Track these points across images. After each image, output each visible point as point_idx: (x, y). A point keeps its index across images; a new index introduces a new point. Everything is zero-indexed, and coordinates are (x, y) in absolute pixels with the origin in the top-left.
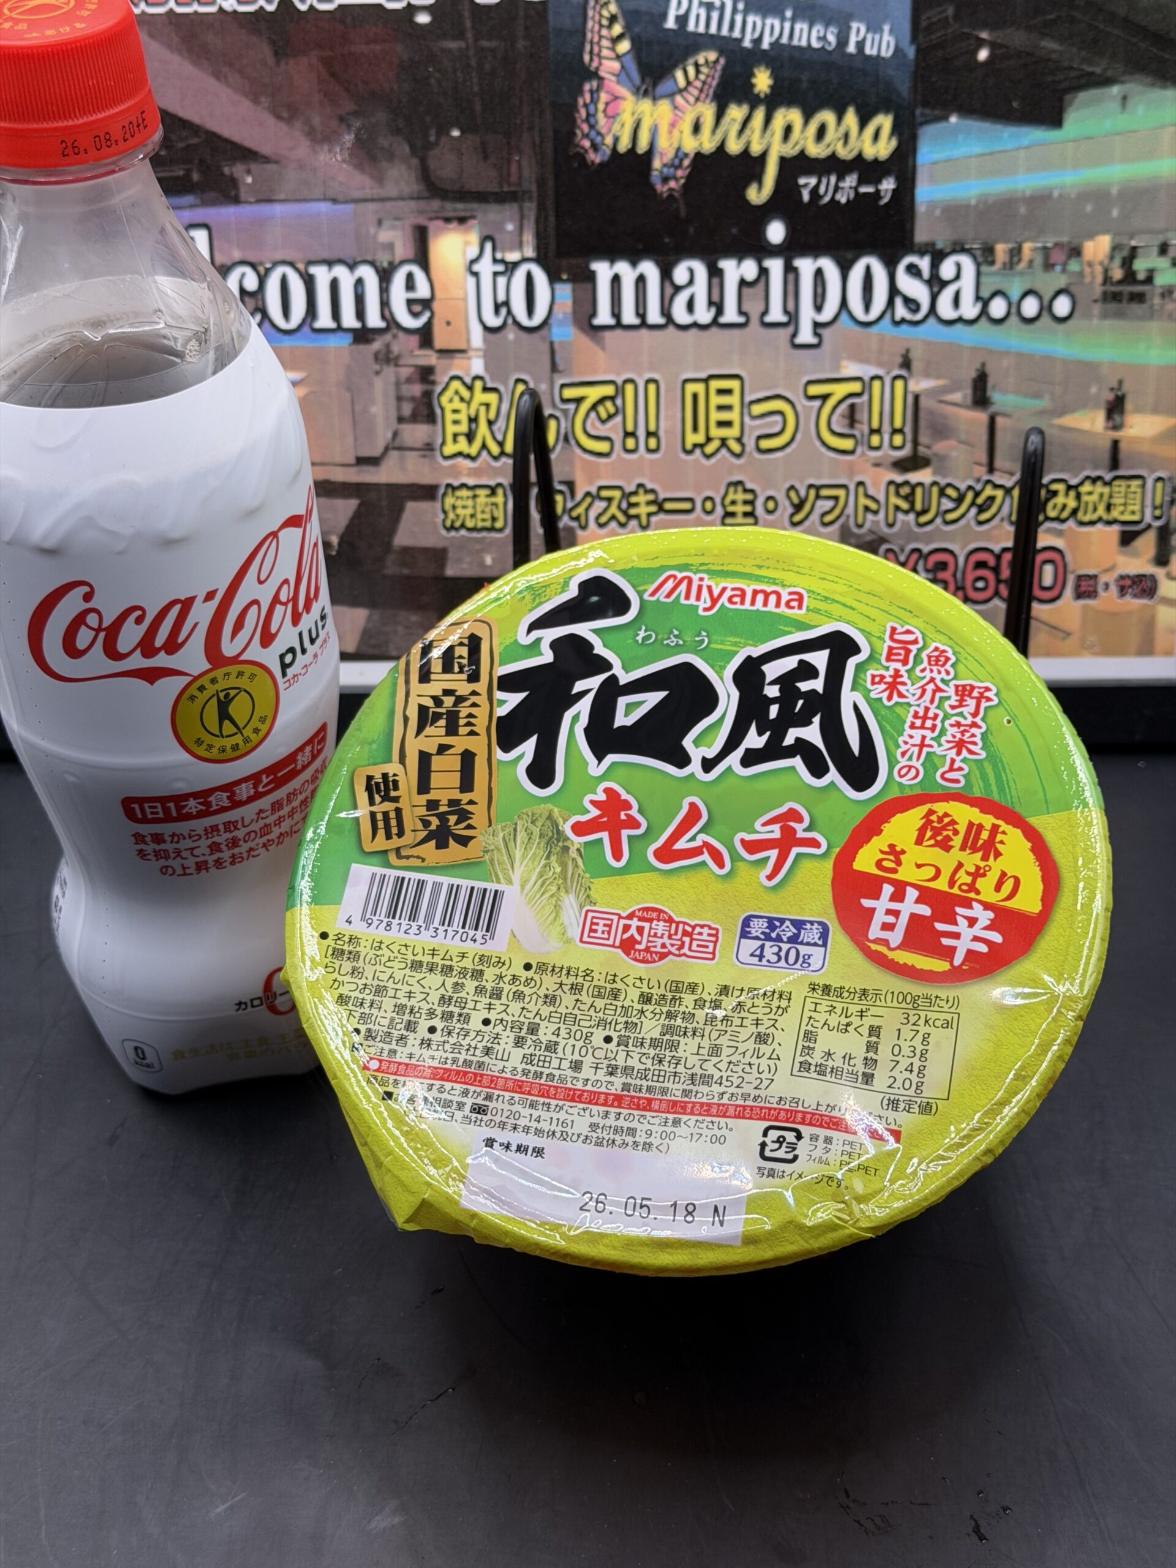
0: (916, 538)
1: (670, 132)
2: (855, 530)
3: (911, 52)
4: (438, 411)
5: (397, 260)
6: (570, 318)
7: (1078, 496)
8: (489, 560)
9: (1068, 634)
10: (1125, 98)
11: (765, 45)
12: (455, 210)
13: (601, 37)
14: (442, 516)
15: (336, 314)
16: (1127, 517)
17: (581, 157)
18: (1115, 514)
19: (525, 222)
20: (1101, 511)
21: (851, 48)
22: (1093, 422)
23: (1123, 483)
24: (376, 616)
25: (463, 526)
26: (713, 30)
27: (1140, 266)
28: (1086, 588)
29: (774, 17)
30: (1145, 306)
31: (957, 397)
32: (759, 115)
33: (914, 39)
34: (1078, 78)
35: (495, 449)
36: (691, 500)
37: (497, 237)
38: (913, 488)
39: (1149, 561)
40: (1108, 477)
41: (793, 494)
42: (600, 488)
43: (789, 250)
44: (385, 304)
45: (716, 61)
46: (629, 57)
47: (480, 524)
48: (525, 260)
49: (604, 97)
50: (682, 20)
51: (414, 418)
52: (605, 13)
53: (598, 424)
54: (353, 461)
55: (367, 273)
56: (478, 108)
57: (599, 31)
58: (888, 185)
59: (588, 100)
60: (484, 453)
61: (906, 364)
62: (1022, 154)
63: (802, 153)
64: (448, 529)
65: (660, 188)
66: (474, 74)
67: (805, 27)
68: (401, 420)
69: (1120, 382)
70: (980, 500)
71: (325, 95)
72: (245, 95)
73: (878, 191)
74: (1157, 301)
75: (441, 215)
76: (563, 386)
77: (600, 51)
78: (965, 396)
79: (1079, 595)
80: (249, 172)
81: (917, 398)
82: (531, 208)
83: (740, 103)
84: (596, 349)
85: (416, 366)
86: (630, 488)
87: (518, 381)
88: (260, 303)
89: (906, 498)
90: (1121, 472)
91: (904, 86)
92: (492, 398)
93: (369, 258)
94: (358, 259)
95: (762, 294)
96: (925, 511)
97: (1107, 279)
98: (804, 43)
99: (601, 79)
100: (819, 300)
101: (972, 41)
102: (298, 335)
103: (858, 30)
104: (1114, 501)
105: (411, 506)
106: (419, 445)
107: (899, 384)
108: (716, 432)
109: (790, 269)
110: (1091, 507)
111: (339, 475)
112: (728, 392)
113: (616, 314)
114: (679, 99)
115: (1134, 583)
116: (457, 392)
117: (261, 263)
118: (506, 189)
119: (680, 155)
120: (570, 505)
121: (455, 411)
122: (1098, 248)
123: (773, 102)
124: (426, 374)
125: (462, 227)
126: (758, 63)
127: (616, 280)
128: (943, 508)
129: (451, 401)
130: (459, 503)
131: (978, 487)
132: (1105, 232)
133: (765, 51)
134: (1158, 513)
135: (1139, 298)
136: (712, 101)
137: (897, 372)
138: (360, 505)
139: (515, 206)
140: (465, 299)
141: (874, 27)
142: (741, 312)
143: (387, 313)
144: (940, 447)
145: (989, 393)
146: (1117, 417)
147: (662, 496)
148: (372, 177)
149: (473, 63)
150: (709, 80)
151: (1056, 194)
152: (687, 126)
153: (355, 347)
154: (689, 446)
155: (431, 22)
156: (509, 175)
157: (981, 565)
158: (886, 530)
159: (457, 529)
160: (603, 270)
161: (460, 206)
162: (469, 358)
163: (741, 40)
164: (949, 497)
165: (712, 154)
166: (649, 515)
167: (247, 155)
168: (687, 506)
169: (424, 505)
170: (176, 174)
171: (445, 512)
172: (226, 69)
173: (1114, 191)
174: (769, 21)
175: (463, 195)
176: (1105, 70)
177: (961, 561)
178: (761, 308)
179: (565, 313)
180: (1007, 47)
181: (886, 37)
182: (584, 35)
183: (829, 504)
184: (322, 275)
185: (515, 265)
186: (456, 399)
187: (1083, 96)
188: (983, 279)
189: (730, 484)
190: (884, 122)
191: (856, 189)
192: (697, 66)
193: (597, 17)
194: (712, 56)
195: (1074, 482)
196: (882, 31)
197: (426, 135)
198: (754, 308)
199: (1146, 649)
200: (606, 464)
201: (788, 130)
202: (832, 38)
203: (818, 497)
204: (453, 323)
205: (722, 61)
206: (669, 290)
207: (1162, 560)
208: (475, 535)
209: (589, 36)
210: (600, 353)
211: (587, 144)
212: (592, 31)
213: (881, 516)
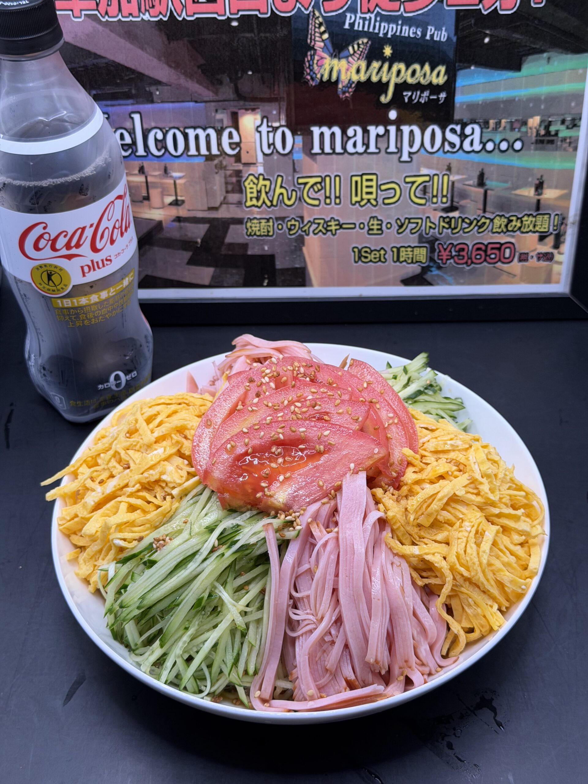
0: (452, 239)
1: (346, 73)
2: (425, 236)
3: (454, 39)
4: (244, 188)
5: (224, 126)
6: (301, 150)
7: (522, 222)
8: (266, 248)
9: (515, 276)
10: (549, 59)
11: (389, 36)
12: (250, 105)
13: (315, 32)
14: (246, 231)
15: (198, 148)
16: (542, 230)
17: (307, 82)
18: (537, 228)
19: (281, 110)
20: (531, 228)
21: (428, 37)
22: (529, 193)
23: (541, 216)
24: (218, 270)
25: (255, 234)
26: (366, 29)
27: (553, 129)
28: (524, 258)
29: (393, 24)
30: (554, 145)
31: (471, 182)
32: (386, 66)
33: (456, 33)
34: (529, 50)
35: (269, 204)
36: (355, 224)
37: (269, 116)
38: (451, 219)
39: (550, 247)
40: (535, 214)
41: (398, 221)
42: (315, 219)
43: (398, 123)
44: (219, 144)
45: (367, 43)
46: (328, 40)
47: (262, 234)
48: (281, 126)
49: (316, 58)
50: (352, 25)
51: (233, 191)
52: (317, 22)
53: (314, 193)
54: (206, 209)
55: (211, 132)
56: (260, 61)
57: (314, 29)
58: (443, 95)
59: (309, 58)
60: (264, 205)
61: (449, 169)
62: (503, 82)
63: (405, 81)
64: (249, 236)
65: (341, 96)
66: (258, 48)
67: (407, 28)
68: (227, 192)
69: (542, 176)
70: (479, 224)
71: (191, 57)
72: (155, 57)
73: (438, 98)
74: (559, 143)
75: (244, 107)
76: (298, 178)
77: (315, 38)
78: (474, 182)
79: (520, 260)
80: (157, 90)
81: (453, 183)
82: (284, 105)
83: (377, 60)
84: (313, 163)
85: (234, 170)
86: (328, 219)
87: (278, 176)
88: (164, 145)
89: (447, 223)
90: (540, 212)
91: (451, 54)
92: (267, 183)
93: (212, 125)
94: (207, 126)
95: (386, 141)
96: (455, 228)
97: (538, 134)
98: (407, 35)
99: (316, 50)
100: (411, 144)
101: (482, 34)
102: (181, 158)
103: (431, 30)
104: (537, 224)
105: (232, 227)
106: (235, 202)
107: (446, 178)
108: (365, 196)
109: (399, 130)
110: (527, 226)
111: (200, 215)
112: (371, 180)
113: (322, 147)
114: (350, 59)
115: (544, 255)
116: (252, 181)
117: (164, 128)
118: (273, 96)
119: (351, 82)
120: (301, 226)
121: (251, 188)
122: (534, 121)
123: (392, 60)
124: (238, 173)
125: (254, 112)
126: (386, 44)
127: (322, 135)
128: (463, 227)
129: (249, 184)
130: (253, 225)
131: (479, 219)
132: (538, 115)
133: (389, 38)
134: (555, 228)
135: (552, 142)
136: (365, 59)
137: (444, 172)
138: (210, 227)
139: (277, 104)
140: (255, 142)
141: (438, 29)
142: (377, 147)
143: (220, 148)
144: (463, 202)
145: (485, 181)
146: (540, 191)
147: (342, 222)
148: (213, 92)
149: (258, 43)
150: (364, 51)
151: (517, 99)
152: (354, 70)
153: (206, 163)
154: (353, 202)
155: (238, 26)
156: (274, 91)
157: (479, 249)
158: (438, 236)
159: (252, 236)
160: (316, 131)
161: (252, 104)
162: (257, 167)
163: (378, 33)
164: (466, 223)
165: (365, 82)
166: (336, 230)
167: (157, 83)
168: (353, 226)
169: (238, 226)
170: (124, 90)
171: (247, 229)
172: (146, 46)
173: (543, 98)
174: (391, 26)
175: (255, 99)
176: (541, 47)
177: (470, 248)
178: (386, 146)
179: (299, 148)
180: (498, 37)
181: (443, 33)
182: (308, 31)
183: (414, 225)
184: (191, 133)
185: (277, 128)
186: (252, 183)
187: (530, 58)
188: (484, 135)
189: (371, 217)
190: (442, 69)
191: (429, 97)
192: (358, 45)
193: (313, 24)
194: (365, 40)
195: (520, 216)
196: (442, 30)
197: (237, 74)
198: (383, 146)
199: (548, 280)
200: (317, 210)
201: (399, 72)
202: (419, 33)
203: (409, 222)
204: (250, 152)
205: (370, 43)
206: (345, 139)
207: (557, 246)
208: (260, 238)
209: (310, 31)
210: (315, 165)
211: (309, 77)
212: (311, 29)
213: (437, 230)
